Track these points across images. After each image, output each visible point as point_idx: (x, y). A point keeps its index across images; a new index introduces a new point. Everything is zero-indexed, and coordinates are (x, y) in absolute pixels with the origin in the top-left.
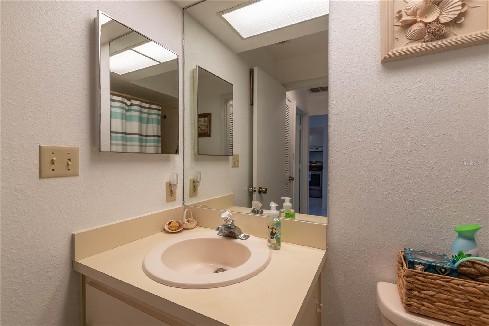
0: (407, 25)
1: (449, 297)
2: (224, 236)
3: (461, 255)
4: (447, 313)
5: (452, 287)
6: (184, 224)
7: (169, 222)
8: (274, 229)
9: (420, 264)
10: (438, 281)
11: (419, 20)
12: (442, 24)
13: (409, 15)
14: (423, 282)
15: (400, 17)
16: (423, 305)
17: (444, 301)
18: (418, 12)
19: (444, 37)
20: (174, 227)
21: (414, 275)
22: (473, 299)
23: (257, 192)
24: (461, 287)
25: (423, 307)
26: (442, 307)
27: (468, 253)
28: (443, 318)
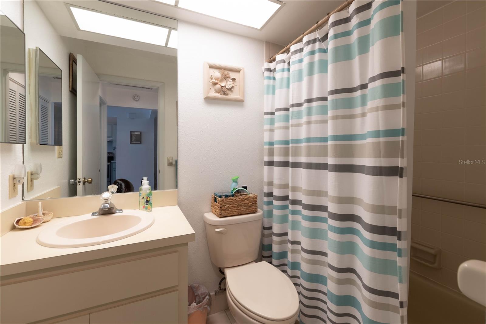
0: (215, 84)
1: (233, 205)
2: (100, 215)
3: (234, 189)
4: (232, 212)
5: (234, 201)
6: (40, 218)
7: (16, 220)
8: (148, 198)
9: (223, 196)
10: (230, 200)
11: (219, 83)
12: (227, 89)
13: (215, 79)
14: (225, 202)
15: (212, 79)
16: (225, 212)
17: (232, 207)
18: (219, 79)
19: (227, 95)
20: (29, 223)
21: (222, 200)
22: (239, 203)
23: (81, 183)
24: (236, 200)
25: (225, 213)
26: (232, 210)
27: (236, 188)
28: (231, 214)
